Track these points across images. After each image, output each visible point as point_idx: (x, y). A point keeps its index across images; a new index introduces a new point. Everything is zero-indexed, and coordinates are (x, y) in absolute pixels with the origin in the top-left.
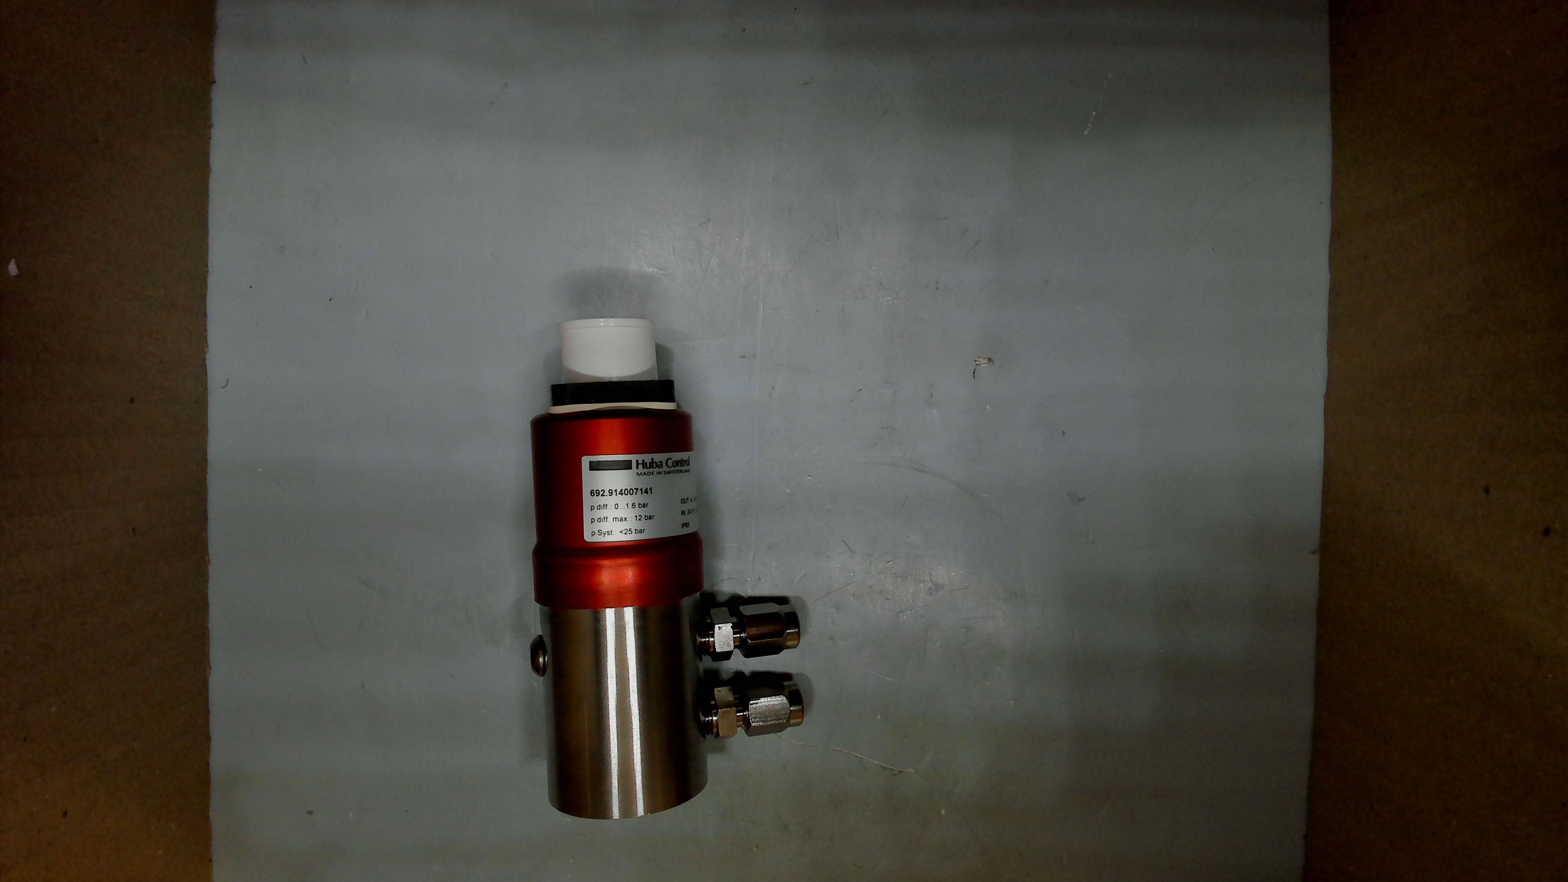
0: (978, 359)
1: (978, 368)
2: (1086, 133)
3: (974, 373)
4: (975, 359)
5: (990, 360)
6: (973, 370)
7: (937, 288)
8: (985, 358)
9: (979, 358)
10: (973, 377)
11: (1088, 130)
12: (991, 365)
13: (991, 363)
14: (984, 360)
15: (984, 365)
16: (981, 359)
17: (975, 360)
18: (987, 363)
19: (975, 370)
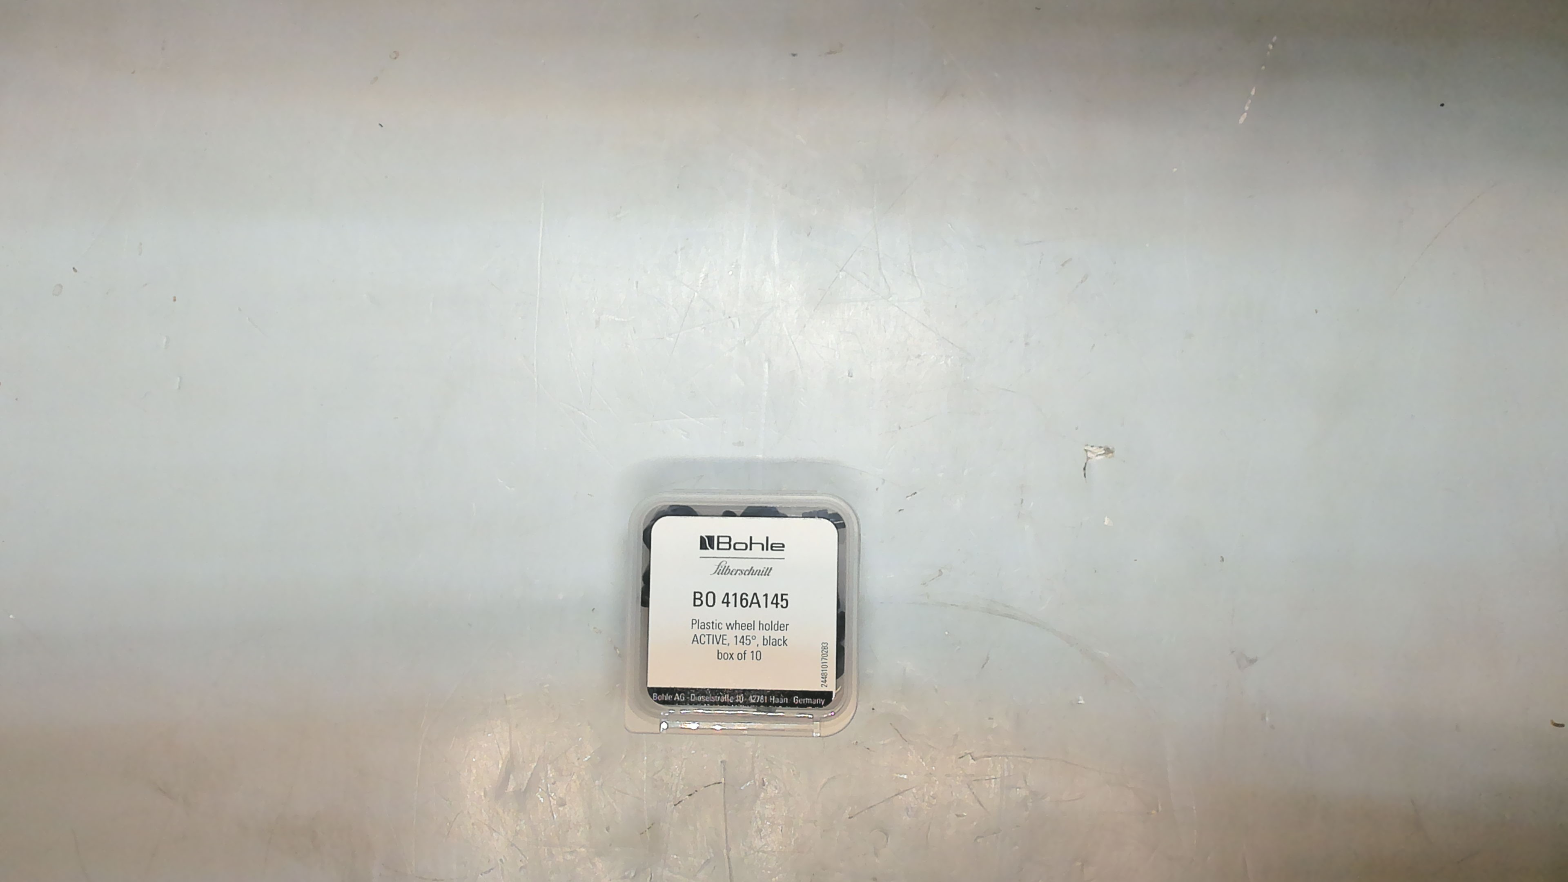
0: (1091, 449)
1: (1089, 460)
2: (1242, 120)
3: (1084, 469)
4: (1086, 448)
5: (1108, 451)
6: (1084, 464)
7: (1027, 344)
8: (1100, 447)
9: (1092, 446)
10: (1083, 475)
11: (1246, 114)
12: (1110, 458)
13: (1111, 454)
14: (1099, 450)
15: (1099, 457)
16: (1094, 448)
17: (1085, 450)
18: (1104, 453)
19: (1086, 464)
